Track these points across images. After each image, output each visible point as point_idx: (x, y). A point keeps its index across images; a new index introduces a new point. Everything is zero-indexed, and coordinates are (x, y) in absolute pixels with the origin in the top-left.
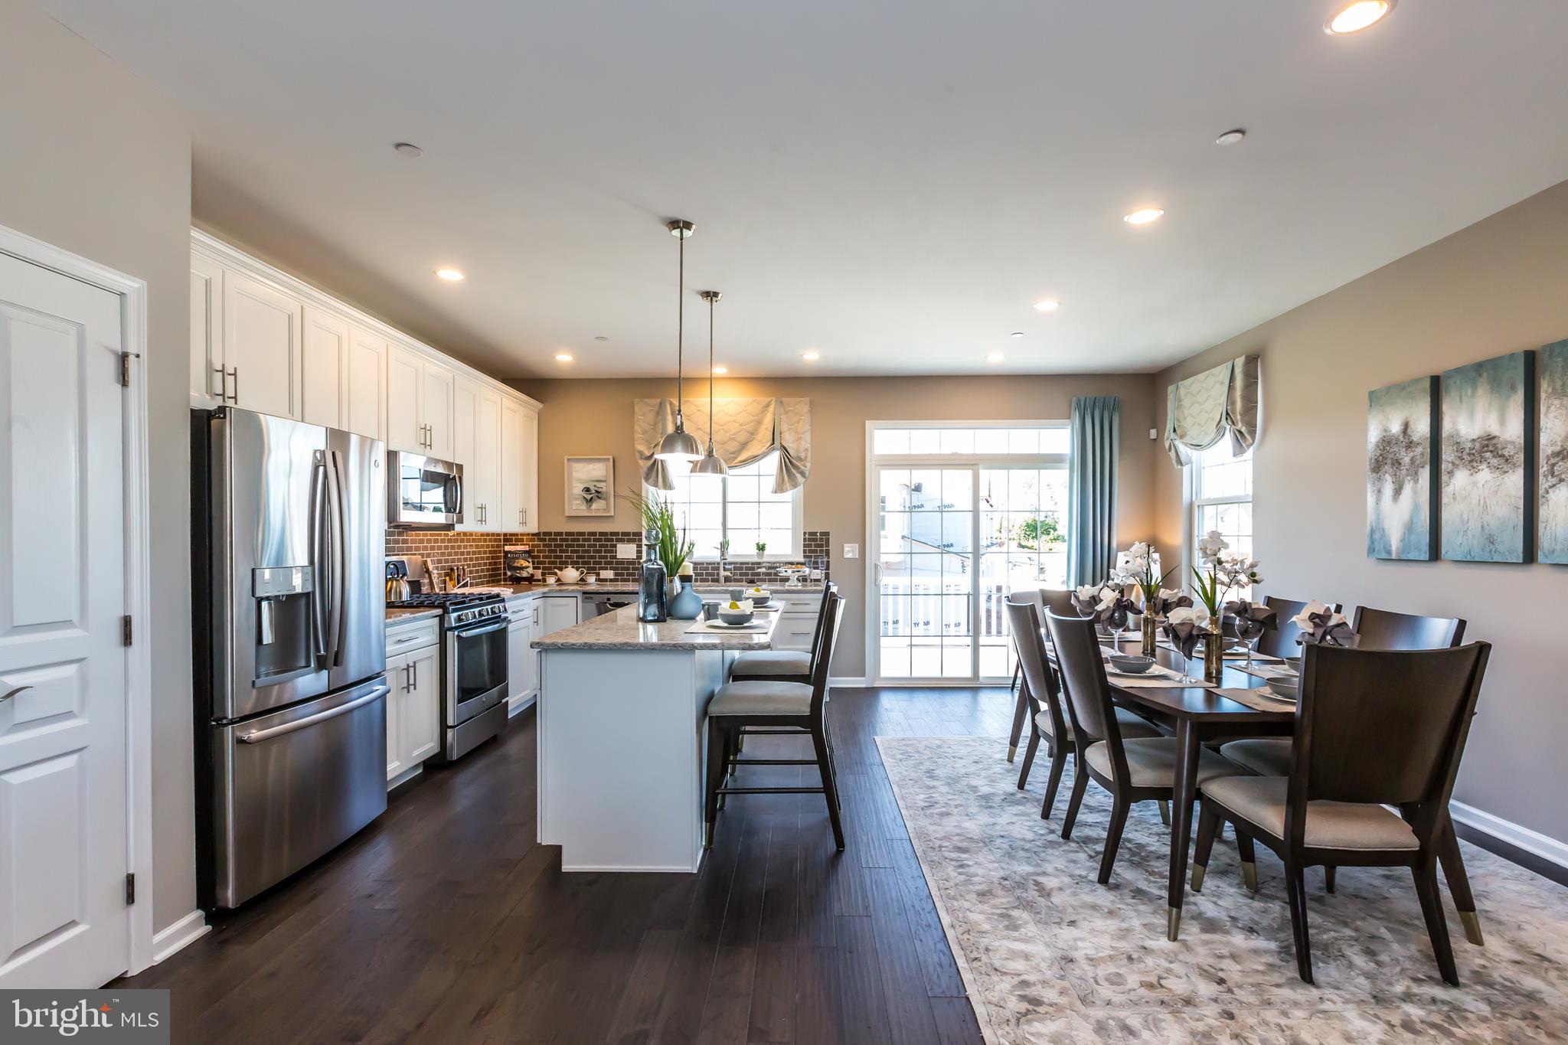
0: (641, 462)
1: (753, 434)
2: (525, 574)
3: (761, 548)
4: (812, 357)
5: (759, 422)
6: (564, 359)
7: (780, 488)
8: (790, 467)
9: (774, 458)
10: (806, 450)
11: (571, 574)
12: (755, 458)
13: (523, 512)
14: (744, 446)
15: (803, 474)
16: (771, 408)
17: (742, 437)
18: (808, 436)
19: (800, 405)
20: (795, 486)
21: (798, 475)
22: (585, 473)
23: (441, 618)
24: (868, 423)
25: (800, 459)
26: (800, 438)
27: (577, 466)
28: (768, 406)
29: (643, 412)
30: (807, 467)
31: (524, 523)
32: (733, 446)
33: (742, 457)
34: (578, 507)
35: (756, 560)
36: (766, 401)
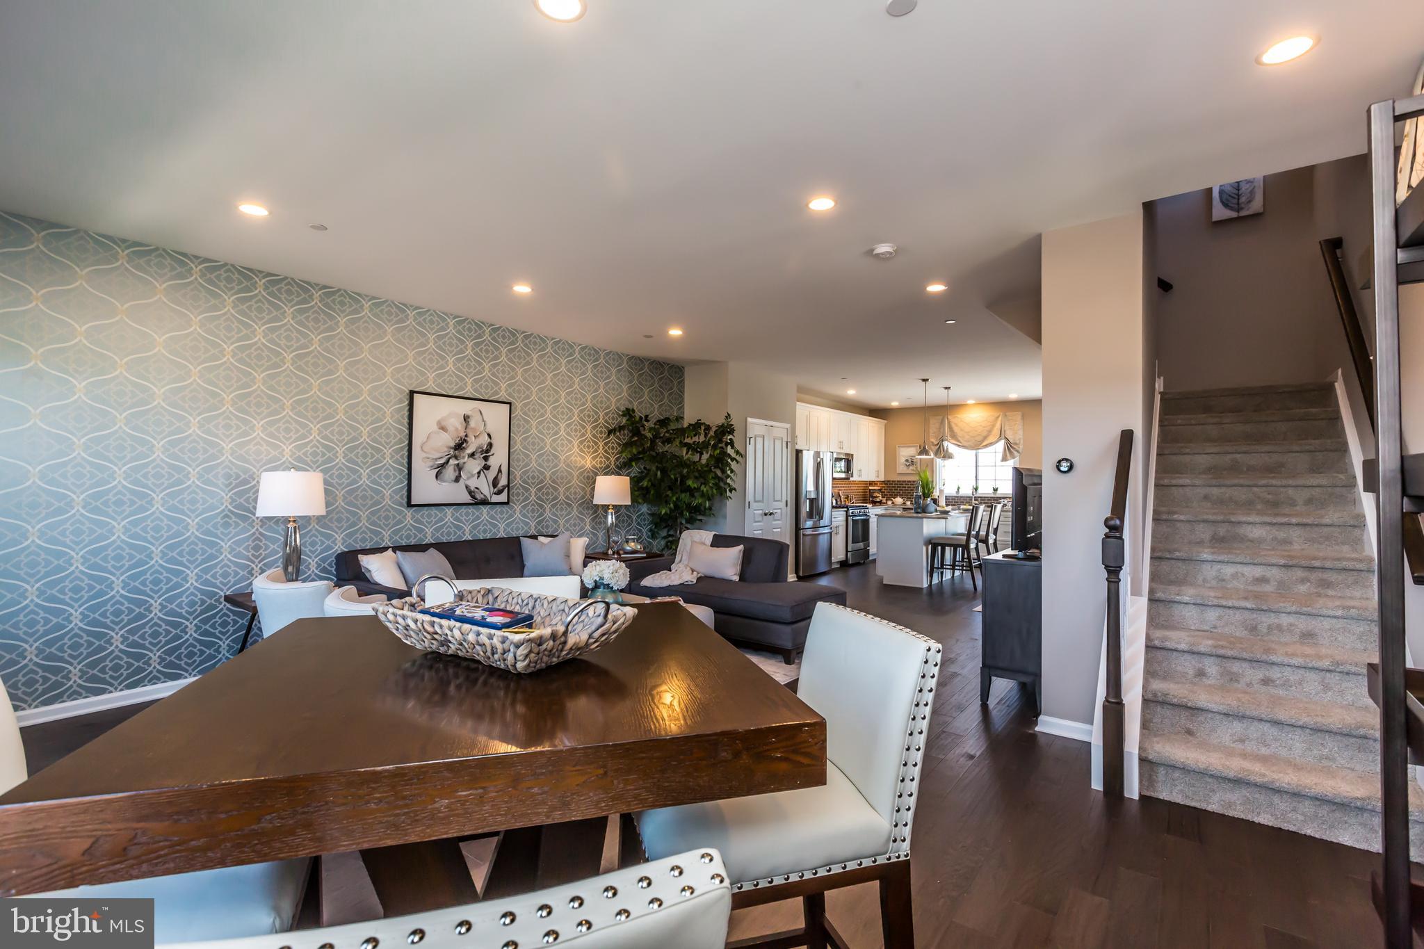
0: (933, 447)
1: (990, 432)
2: (878, 500)
3: (995, 490)
4: (1013, 396)
5: (993, 426)
6: (895, 404)
7: (1004, 459)
8: (1010, 449)
9: (1000, 445)
10: (1020, 439)
11: (899, 500)
12: (991, 444)
13: (878, 471)
14: (985, 438)
15: (1018, 451)
16: (1000, 418)
17: (984, 434)
18: (1021, 432)
19: (1017, 416)
20: (1013, 457)
21: (1015, 453)
22: (906, 453)
23: (847, 512)
25: (1016, 444)
26: (1016, 431)
27: (902, 449)
28: (998, 417)
29: (934, 423)
30: (1021, 448)
31: (877, 477)
32: (979, 438)
33: (984, 444)
34: (902, 468)
35: (993, 496)
36: (997, 414)
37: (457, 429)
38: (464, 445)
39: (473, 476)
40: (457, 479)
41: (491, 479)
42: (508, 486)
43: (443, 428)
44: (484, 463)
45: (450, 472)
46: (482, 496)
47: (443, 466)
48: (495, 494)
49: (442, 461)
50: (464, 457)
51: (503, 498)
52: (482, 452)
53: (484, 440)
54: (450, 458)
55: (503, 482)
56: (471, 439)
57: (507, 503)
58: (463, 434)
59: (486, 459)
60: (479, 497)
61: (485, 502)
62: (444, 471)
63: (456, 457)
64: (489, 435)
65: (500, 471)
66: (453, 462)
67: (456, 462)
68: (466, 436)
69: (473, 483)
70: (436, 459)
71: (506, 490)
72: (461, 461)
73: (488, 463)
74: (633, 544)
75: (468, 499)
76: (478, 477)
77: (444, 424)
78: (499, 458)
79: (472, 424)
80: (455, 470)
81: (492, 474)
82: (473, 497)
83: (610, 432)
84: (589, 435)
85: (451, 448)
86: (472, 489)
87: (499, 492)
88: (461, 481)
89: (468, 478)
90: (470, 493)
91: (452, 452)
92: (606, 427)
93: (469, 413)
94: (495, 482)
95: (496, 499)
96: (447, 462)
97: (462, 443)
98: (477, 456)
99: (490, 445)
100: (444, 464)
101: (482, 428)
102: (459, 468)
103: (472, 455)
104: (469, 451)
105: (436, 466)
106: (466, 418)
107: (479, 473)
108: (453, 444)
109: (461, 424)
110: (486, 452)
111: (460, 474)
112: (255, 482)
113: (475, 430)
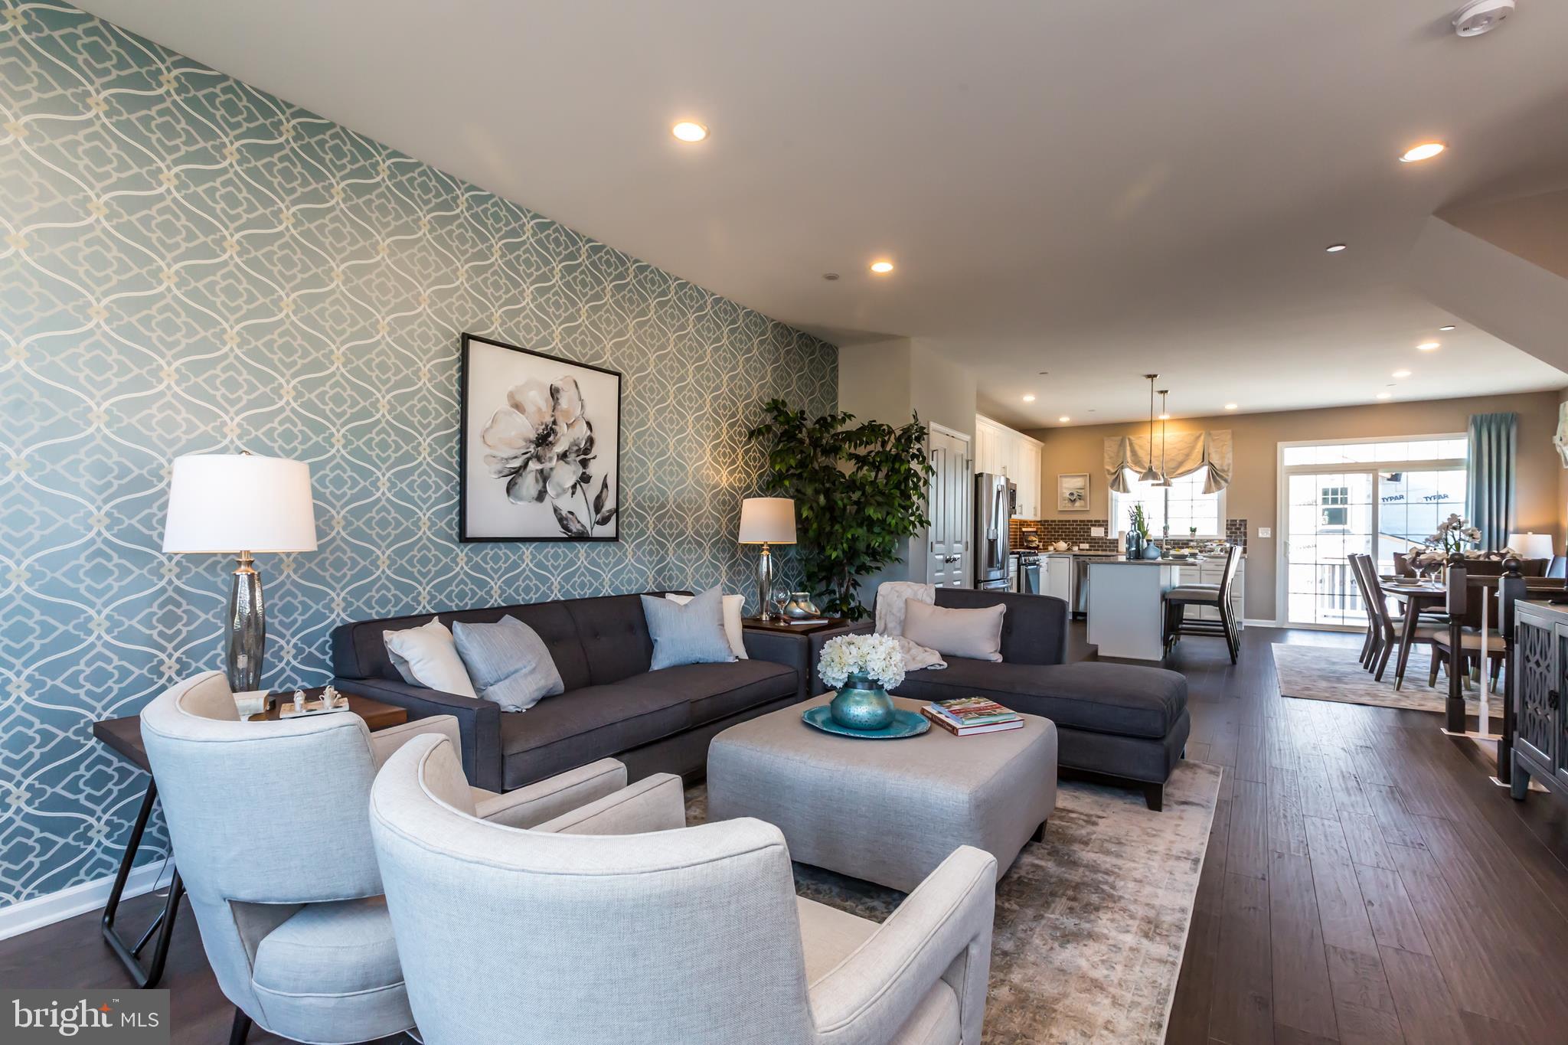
0: (1108, 476)
1: (1188, 455)
2: (1034, 545)
3: (1193, 530)
4: (1231, 407)
5: (1193, 448)
6: (1064, 420)
7: (1207, 490)
8: (1215, 478)
9: (1204, 471)
10: (1229, 465)
11: (1062, 545)
12: (1189, 472)
13: (1035, 508)
14: (1181, 464)
15: (1226, 481)
16: (1202, 437)
17: (1180, 458)
18: (1230, 456)
19: (1225, 436)
20: (1219, 488)
21: (1223, 483)
22: (1070, 484)
23: (1019, 559)
24: (1280, 444)
25: (1223, 471)
26: (1224, 455)
27: (1065, 480)
28: (1198, 438)
29: (1110, 446)
30: (1230, 476)
31: (1035, 515)
32: (1173, 465)
33: (1179, 471)
34: (1064, 505)
35: (1190, 537)
36: (1198, 433)
37: (540, 410)
38: (551, 439)
39: (564, 491)
40: (541, 496)
41: (592, 498)
42: (617, 511)
43: (518, 407)
44: (581, 470)
45: (529, 484)
46: (579, 526)
47: (518, 472)
48: (598, 523)
49: (517, 463)
50: (551, 459)
51: (609, 530)
52: (578, 452)
53: (581, 432)
54: (529, 459)
55: (609, 504)
56: (562, 428)
57: (615, 539)
58: (549, 420)
59: (584, 463)
60: (575, 527)
61: (582, 537)
62: (519, 481)
63: (539, 459)
64: (589, 424)
65: (605, 485)
66: (534, 466)
67: (539, 467)
68: (554, 423)
69: (566, 504)
70: (507, 460)
71: (614, 518)
72: (547, 465)
73: (588, 471)
74: (803, 605)
75: (557, 531)
76: (573, 493)
77: (519, 398)
78: (602, 465)
79: (564, 402)
80: (537, 481)
81: (593, 488)
82: (566, 528)
83: (752, 434)
84: (724, 436)
85: (531, 442)
86: (564, 513)
87: (604, 521)
88: (547, 499)
89: (558, 495)
90: (561, 520)
91: (532, 449)
92: (746, 426)
93: (558, 384)
94: (598, 505)
95: (599, 531)
96: (525, 465)
97: (548, 435)
98: (572, 457)
99: (591, 441)
100: (520, 467)
101: (578, 412)
102: (544, 477)
103: (563, 456)
104: (559, 449)
105: (506, 472)
106: (554, 392)
107: (574, 487)
108: (533, 436)
109: (547, 401)
110: (584, 452)
111: (545, 487)
112: (162, 485)
113: (567, 413)
